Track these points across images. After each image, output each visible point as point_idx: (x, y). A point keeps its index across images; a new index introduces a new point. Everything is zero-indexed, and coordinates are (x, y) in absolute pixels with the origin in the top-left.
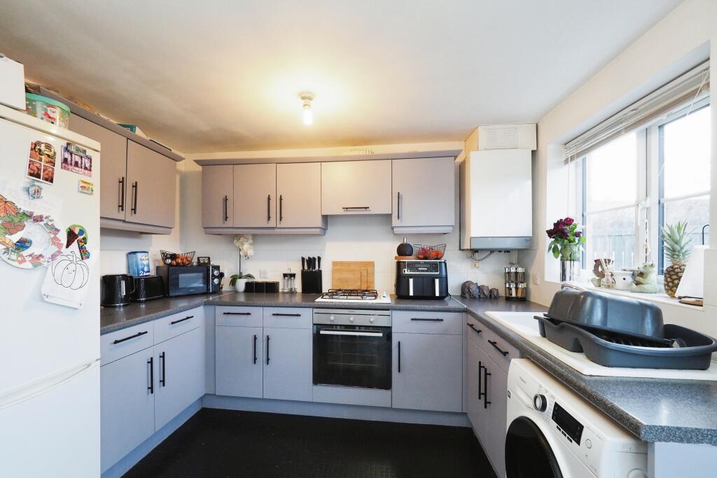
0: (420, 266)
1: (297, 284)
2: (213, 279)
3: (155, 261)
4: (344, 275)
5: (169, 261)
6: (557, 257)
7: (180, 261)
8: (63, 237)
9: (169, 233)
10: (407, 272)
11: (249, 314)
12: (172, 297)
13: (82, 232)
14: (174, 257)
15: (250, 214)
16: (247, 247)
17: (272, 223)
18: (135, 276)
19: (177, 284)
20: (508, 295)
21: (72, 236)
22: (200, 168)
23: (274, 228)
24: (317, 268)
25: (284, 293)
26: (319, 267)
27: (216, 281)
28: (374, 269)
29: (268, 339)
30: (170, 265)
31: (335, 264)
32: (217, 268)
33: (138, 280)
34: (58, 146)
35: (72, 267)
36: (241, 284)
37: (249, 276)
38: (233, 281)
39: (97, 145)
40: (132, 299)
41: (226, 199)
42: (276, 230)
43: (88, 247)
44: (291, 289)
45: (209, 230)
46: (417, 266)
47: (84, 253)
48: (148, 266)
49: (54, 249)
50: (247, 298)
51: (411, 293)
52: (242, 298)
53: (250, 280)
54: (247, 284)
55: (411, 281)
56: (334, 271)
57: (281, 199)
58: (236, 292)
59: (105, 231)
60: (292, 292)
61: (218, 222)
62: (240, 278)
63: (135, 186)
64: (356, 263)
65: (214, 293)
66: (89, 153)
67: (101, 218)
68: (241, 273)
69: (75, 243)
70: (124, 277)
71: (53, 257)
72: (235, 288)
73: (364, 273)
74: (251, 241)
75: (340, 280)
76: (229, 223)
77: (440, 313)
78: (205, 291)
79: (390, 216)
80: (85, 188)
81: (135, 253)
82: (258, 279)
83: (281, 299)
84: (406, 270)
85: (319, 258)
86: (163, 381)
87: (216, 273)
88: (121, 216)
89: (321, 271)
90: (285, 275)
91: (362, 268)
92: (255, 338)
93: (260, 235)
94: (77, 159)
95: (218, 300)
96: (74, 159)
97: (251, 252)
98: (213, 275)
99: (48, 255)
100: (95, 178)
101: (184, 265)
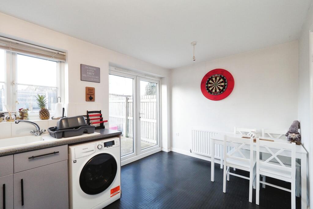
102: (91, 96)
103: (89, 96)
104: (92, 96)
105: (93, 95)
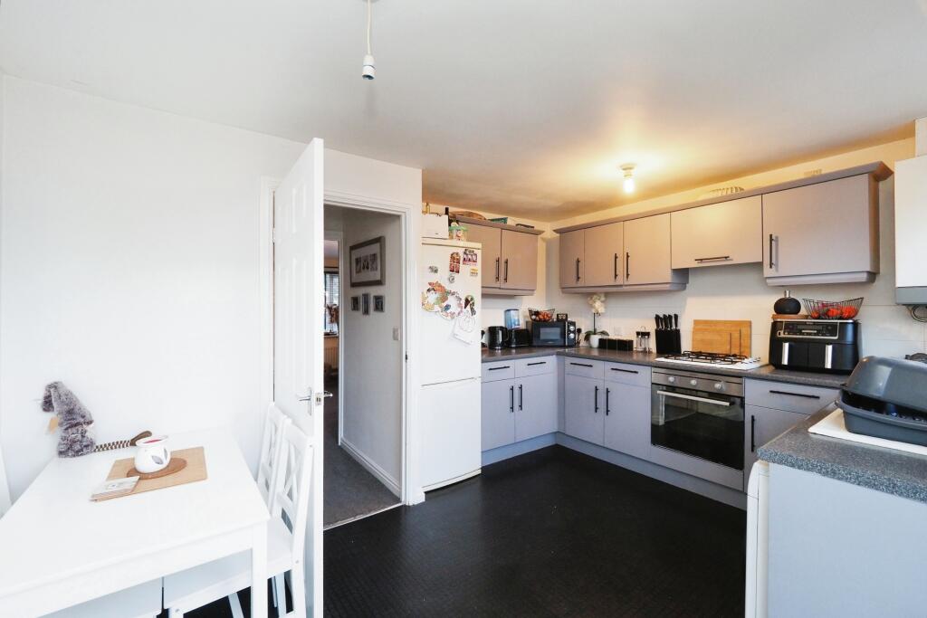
0: (803, 327)
1: (652, 344)
2: (569, 334)
3: (525, 317)
4: (708, 337)
5: (534, 317)
7: (541, 317)
8: (463, 302)
9: (532, 295)
10: (782, 334)
11: (591, 366)
12: (535, 347)
13: (472, 299)
14: (537, 313)
15: (599, 274)
16: (599, 306)
17: (620, 281)
18: (509, 328)
19: (539, 337)
21: (467, 302)
22: (558, 235)
23: (621, 286)
24: (674, 327)
25: (637, 352)
26: (676, 326)
27: (572, 336)
28: (751, 331)
29: (608, 392)
30: (535, 320)
31: (696, 322)
32: (573, 324)
33: (511, 331)
34: (461, 252)
35: (468, 319)
36: (595, 340)
37: (603, 333)
38: (587, 338)
39: (479, 245)
40: (506, 346)
41: (578, 261)
42: (624, 288)
43: (475, 308)
44: (645, 349)
45: (566, 290)
46: (799, 327)
47: (473, 312)
48: (518, 320)
49: (459, 309)
50: (600, 352)
52: (596, 353)
53: (605, 337)
54: (600, 340)
55: (786, 346)
56: (695, 331)
57: (628, 256)
58: (591, 347)
59: (484, 296)
60: (646, 352)
61: (571, 282)
62: (595, 333)
63: (507, 262)
64: (725, 323)
65: (569, 346)
66: (476, 251)
67: (483, 287)
68: (595, 330)
69: (468, 306)
70: (501, 328)
71: (459, 314)
72: (590, 344)
73: (736, 335)
74: (603, 299)
75: (702, 341)
76: (581, 283)
77: (815, 388)
78: (562, 343)
79: (760, 264)
80: (474, 273)
81: (509, 310)
82: (613, 336)
83: (635, 357)
84: (782, 332)
85: (676, 316)
86: (521, 406)
87: (572, 328)
88: (497, 285)
89: (679, 331)
90: (638, 334)
91: (733, 329)
92: (596, 389)
93: (612, 293)
94: (470, 256)
95: (573, 352)
96: (469, 257)
97: (601, 310)
98: (569, 330)
99: (457, 313)
100: (478, 266)
101: (545, 321)
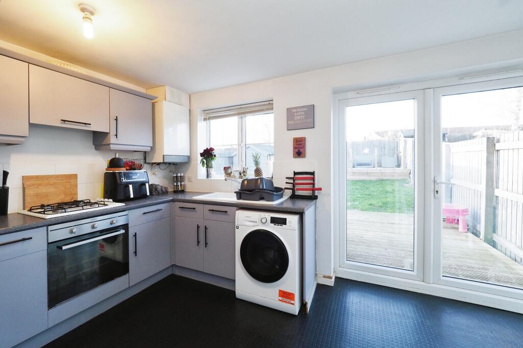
6: (203, 167)
20: (175, 190)
26: (5, 183)
28: (77, 181)
31: (27, 179)
46: (130, 175)
51: (132, 196)
55: (130, 187)
84: (123, 179)
85: (6, 173)
89: (8, 189)
102: (299, 150)
103: (297, 150)
104: (301, 150)
105: (302, 148)
